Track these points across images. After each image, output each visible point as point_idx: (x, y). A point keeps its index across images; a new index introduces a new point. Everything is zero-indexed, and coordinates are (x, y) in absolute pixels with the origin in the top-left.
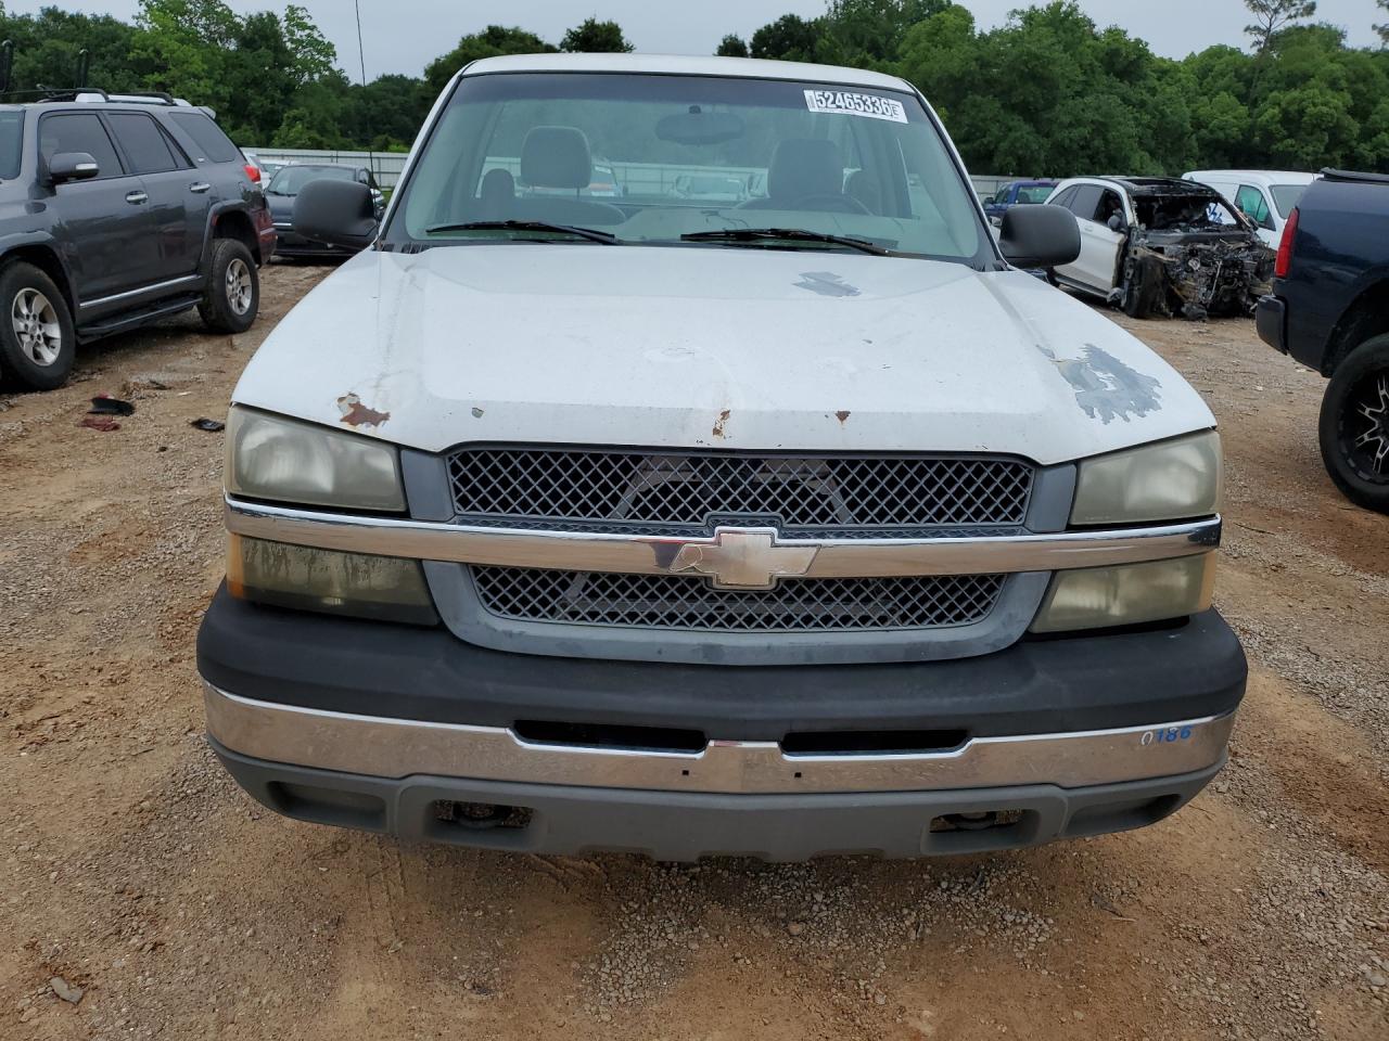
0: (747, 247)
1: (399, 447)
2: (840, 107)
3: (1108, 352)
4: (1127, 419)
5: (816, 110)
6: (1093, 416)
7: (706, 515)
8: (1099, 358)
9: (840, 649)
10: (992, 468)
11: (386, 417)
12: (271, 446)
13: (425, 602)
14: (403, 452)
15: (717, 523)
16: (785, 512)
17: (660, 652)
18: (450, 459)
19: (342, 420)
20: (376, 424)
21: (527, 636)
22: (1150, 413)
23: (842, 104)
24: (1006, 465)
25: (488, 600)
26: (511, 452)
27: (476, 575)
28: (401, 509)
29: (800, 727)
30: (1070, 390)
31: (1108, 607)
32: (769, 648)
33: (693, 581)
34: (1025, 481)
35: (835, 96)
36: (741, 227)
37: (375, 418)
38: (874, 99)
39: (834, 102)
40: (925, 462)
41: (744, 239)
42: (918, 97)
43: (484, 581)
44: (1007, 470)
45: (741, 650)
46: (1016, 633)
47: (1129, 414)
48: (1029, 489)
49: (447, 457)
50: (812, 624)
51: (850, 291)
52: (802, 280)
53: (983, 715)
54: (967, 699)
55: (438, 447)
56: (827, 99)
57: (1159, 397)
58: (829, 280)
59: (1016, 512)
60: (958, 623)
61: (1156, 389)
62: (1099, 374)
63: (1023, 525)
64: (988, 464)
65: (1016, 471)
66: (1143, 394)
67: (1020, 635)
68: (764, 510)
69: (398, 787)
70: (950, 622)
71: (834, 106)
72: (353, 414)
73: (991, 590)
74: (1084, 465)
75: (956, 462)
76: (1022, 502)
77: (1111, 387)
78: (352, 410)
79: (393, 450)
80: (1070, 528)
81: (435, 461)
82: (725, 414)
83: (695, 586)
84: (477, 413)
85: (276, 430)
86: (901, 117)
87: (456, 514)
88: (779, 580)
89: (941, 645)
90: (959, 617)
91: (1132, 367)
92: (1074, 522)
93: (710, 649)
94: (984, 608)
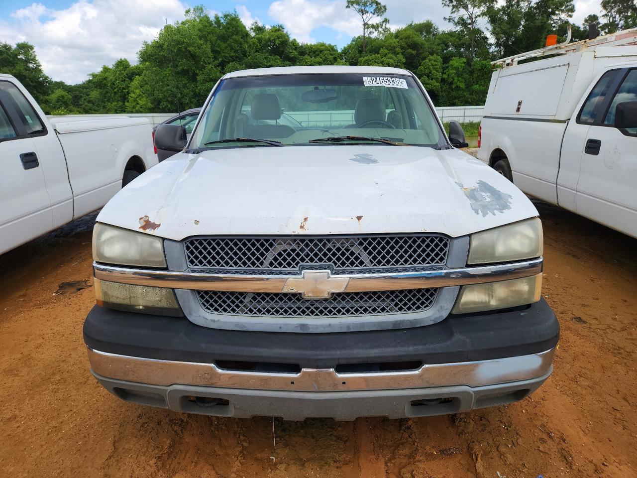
0: (337, 144)
1: (164, 239)
2: (378, 83)
3: (489, 184)
4: (494, 214)
5: (368, 85)
6: (478, 214)
7: (299, 265)
8: (484, 186)
9: (363, 324)
10: (429, 239)
11: (159, 226)
12: (110, 240)
13: (177, 306)
14: (165, 241)
15: (303, 268)
16: (334, 262)
17: (280, 328)
18: (186, 243)
19: (140, 228)
20: (154, 229)
21: (221, 322)
22: (505, 211)
23: (379, 82)
24: (436, 238)
25: (205, 306)
26: (212, 239)
27: (199, 295)
28: (165, 266)
29: (343, 362)
30: (468, 202)
31: (489, 301)
32: (330, 325)
33: (294, 295)
34: (445, 245)
35: (376, 79)
36: (336, 136)
37: (154, 226)
38: (393, 79)
39: (376, 82)
40: (398, 238)
41: (336, 141)
42: (413, 77)
43: (202, 297)
44: (437, 240)
45: (317, 327)
46: (445, 314)
47: (495, 212)
48: (447, 248)
49: (184, 242)
50: (350, 313)
51: (374, 161)
52: (354, 157)
53: (429, 354)
54: (421, 347)
55: (180, 238)
56: (373, 80)
57: (510, 203)
58: (367, 157)
59: (442, 259)
60: (418, 311)
61: (510, 200)
62: (483, 194)
63: (445, 265)
64: (427, 238)
65: (441, 240)
66: (503, 202)
67: (447, 315)
68: (325, 262)
69: (167, 390)
70: (414, 310)
71: (376, 83)
72: (145, 225)
73: (432, 295)
74: (473, 236)
75: (413, 237)
76: (444, 254)
77: (488, 200)
78: (145, 223)
79: (161, 240)
80: (468, 266)
81: (178, 244)
82: (306, 219)
83: (295, 297)
84: (197, 222)
85: (115, 233)
86: (405, 86)
87: (188, 268)
88: (333, 294)
89: (410, 321)
90: (418, 308)
91: (499, 190)
92: (469, 263)
93: (303, 326)
94: (430, 303)
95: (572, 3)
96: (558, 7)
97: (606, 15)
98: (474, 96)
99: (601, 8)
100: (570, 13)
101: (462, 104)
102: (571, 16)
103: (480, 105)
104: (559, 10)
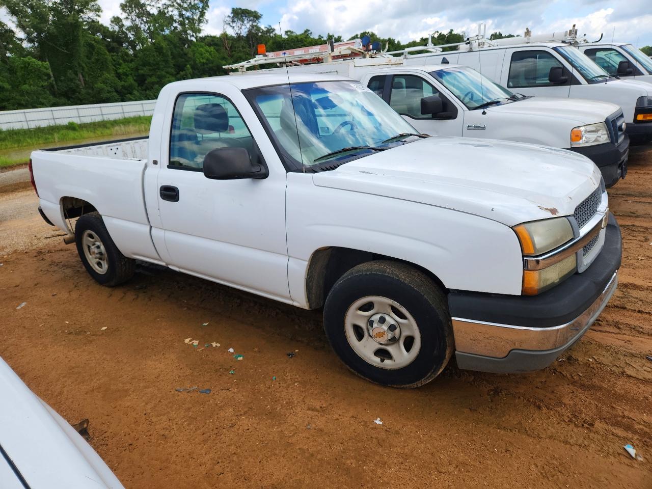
20: (558, 212)
28: (573, 237)
37: (555, 210)
55: (573, 212)
72: (551, 212)
78: (548, 211)
84: (571, 198)
95: (96, 2)
96: (85, 5)
97: (127, 18)
98: (27, 97)
99: (121, 11)
100: (97, 13)
101: (15, 108)
102: (99, 16)
103: (37, 108)
104: (87, 9)
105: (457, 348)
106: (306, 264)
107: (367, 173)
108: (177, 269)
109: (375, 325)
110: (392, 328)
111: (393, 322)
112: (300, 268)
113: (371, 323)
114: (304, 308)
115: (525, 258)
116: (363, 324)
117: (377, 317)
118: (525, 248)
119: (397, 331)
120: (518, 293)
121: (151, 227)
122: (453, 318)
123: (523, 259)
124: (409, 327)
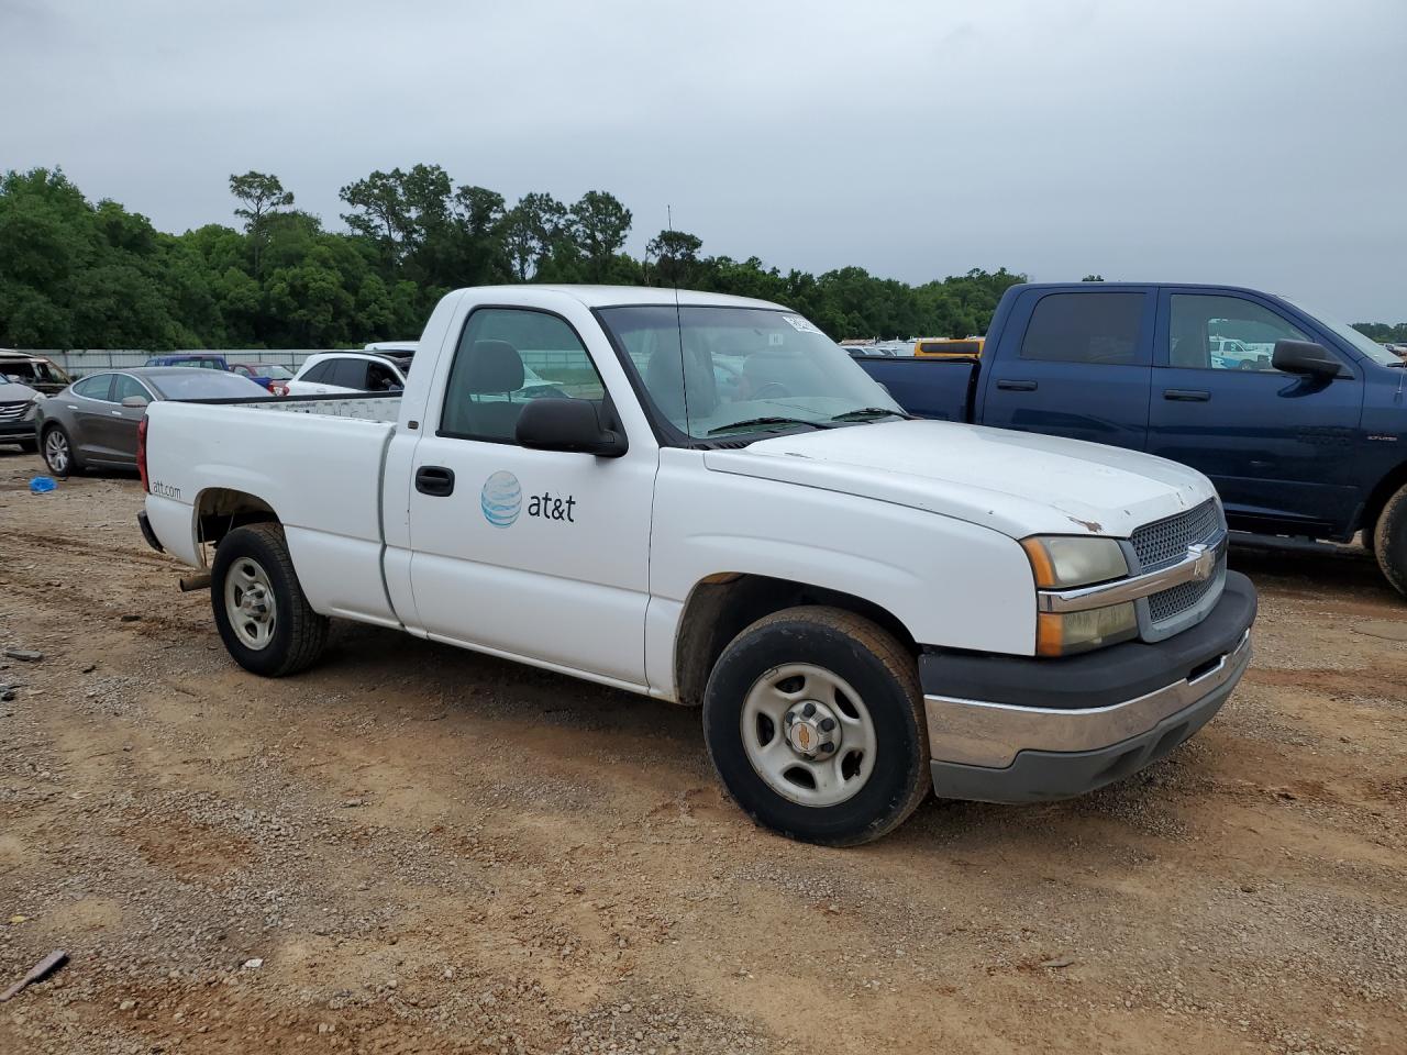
11: (1098, 525)
14: (1118, 541)
27: (1149, 601)
28: (1126, 573)
55: (1129, 534)
78: (1084, 524)
81: (1130, 542)
84: (1128, 513)
105: (934, 754)
106: (680, 607)
107: (797, 455)
108: (422, 633)
109: (796, 720)
110: (826, 726)
111: (828, 714)
112: (668, 616)
113: (789, 717)
114: (668, 700)
115: (1040, 592)
116: (775, 715)
117: (802, 706)
118: (1039, 576)
119: (836, 732)
120: (1031, 652)
121: (384, 547)
122: (926, 696)
123: (1037, 595)
124: (859, 731)
